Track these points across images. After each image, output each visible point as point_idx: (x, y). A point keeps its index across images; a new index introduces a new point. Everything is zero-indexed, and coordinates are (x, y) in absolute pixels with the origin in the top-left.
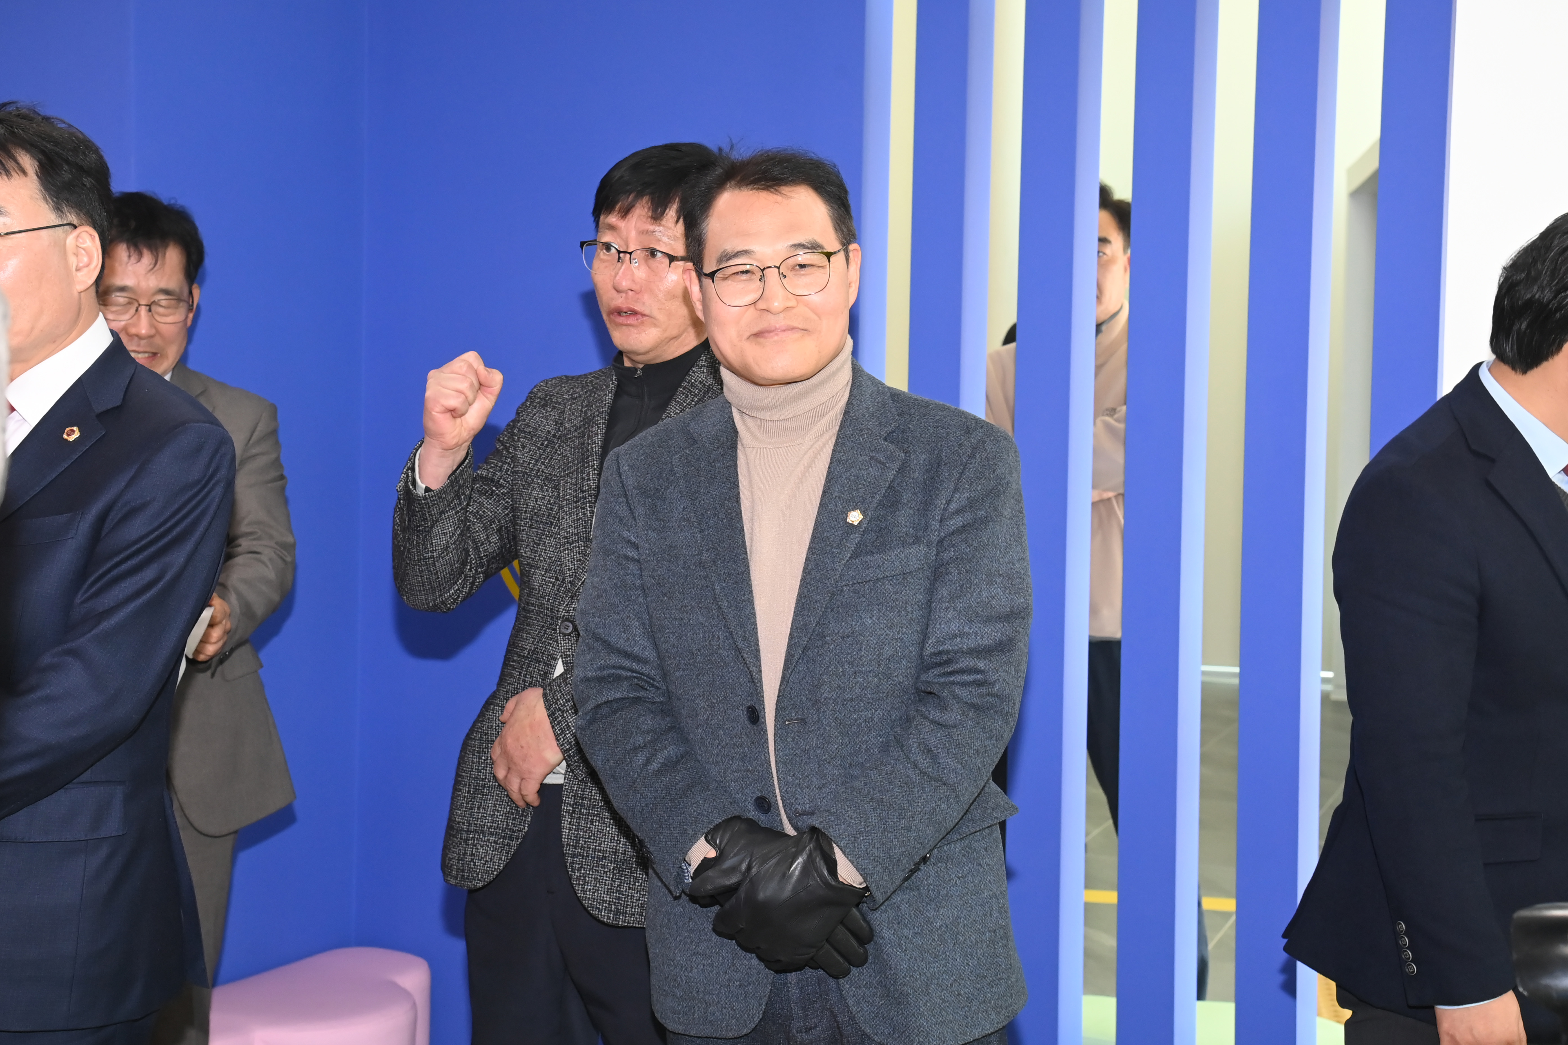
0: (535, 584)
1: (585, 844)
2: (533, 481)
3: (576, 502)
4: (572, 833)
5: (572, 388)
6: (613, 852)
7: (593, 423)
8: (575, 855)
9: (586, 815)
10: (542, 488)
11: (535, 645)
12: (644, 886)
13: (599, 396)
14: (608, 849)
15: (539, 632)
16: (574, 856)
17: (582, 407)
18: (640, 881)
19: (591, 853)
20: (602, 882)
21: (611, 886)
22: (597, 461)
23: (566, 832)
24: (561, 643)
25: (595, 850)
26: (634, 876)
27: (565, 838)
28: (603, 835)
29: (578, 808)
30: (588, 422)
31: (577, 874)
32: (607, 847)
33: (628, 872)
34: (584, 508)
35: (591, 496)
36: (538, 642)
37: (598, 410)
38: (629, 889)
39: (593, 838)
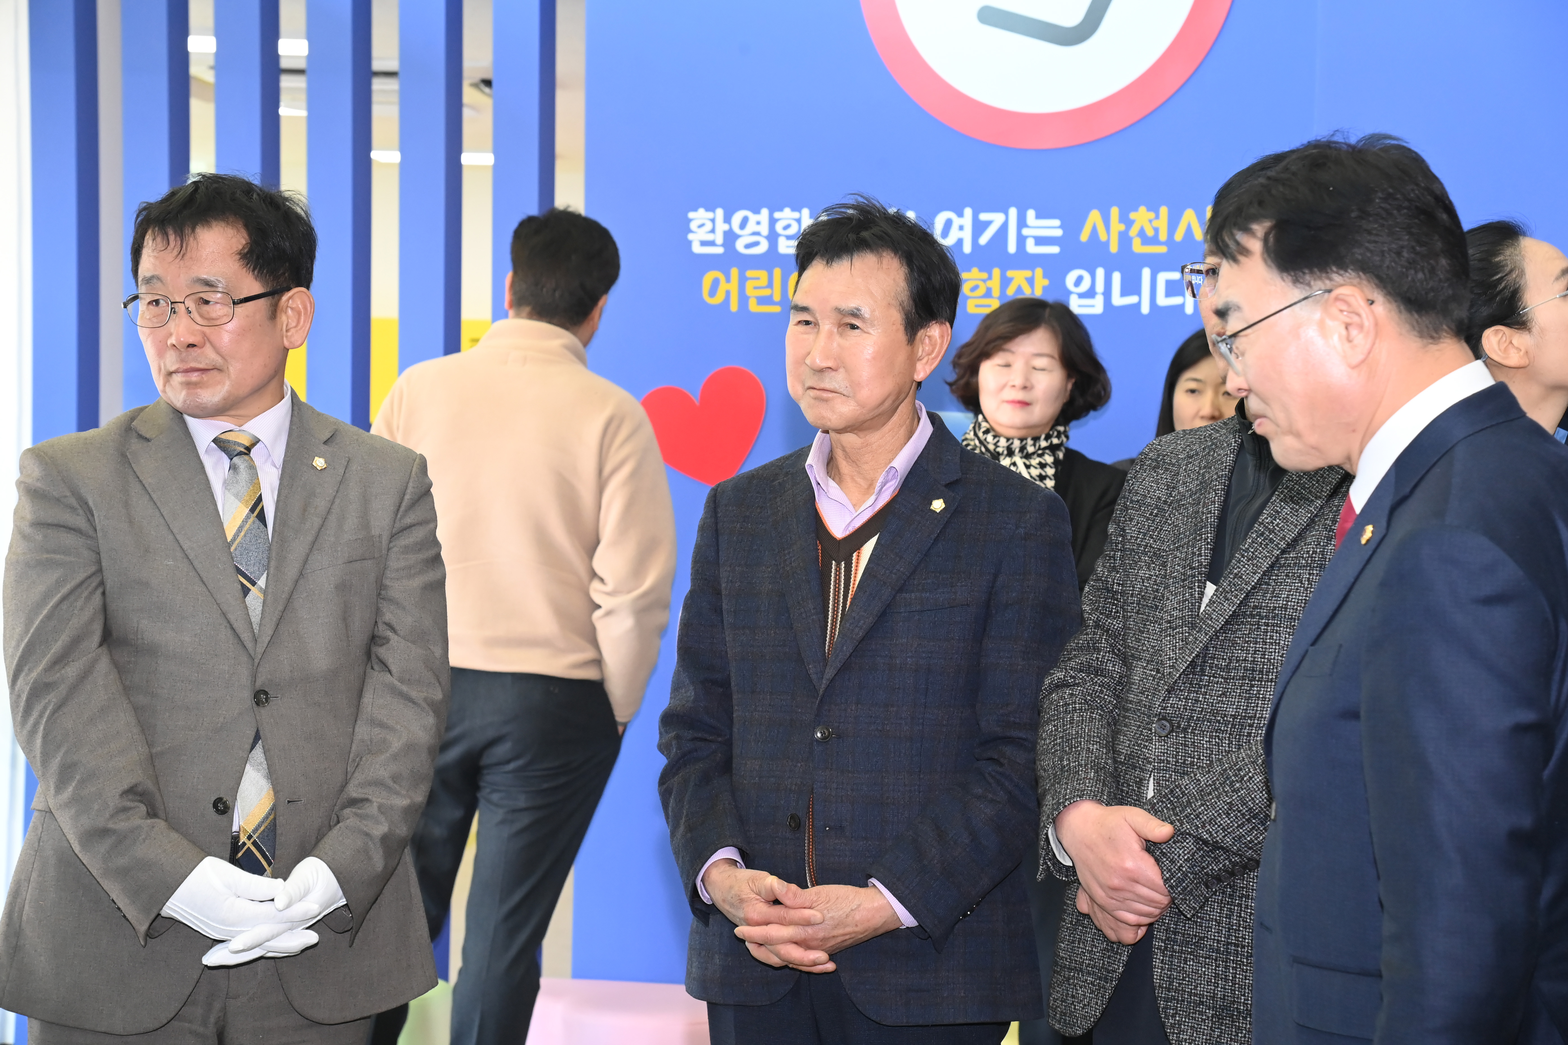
0: (1136, 678)
1: (1179, 986)
2: (1140, 558)
3: (1184, 580)
4: (1165, 973)
5: (1188, 446)
6: (1210, 996)
7: (1210, 488)
8: (1168, 998)
9: (1178, 952)
10: (1149, 566)
11: (1130, 748)
12: (1249, 1038)
13: (1219, 455)
14: (1205, 993)
15: (1135, 733)
16: (1167, 1000)
17: (1200, 469)
18: (1244, 1032)
19: (1186, 996)
20: (1200, 1032)
21: (1210, 1037)
22: (1211, 533)
23: (1157, 972)
24: (1155, 745)
25: (1190, 994)
26: (1236, 1025)
27: (1157, 979)
28: (1198, 977)
29: (1170, 944)
30: (1204, 485)
31: (1171, 1021)
32: (1203, 991)
33: (1229, 1021)
34: (1191, 588)
35: (1201, 574)
36: (1134, 745)
37: (1217, 473)
38: (1230, 1041)
39: (1187, 979)
